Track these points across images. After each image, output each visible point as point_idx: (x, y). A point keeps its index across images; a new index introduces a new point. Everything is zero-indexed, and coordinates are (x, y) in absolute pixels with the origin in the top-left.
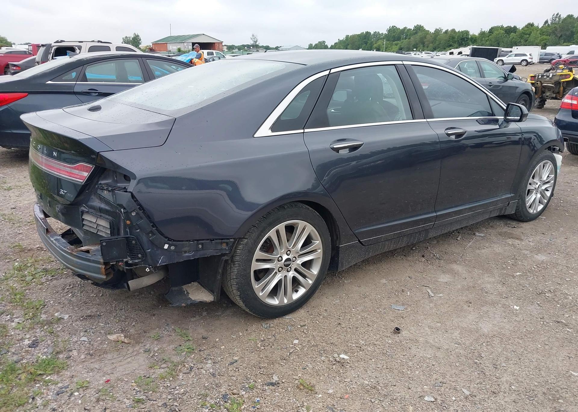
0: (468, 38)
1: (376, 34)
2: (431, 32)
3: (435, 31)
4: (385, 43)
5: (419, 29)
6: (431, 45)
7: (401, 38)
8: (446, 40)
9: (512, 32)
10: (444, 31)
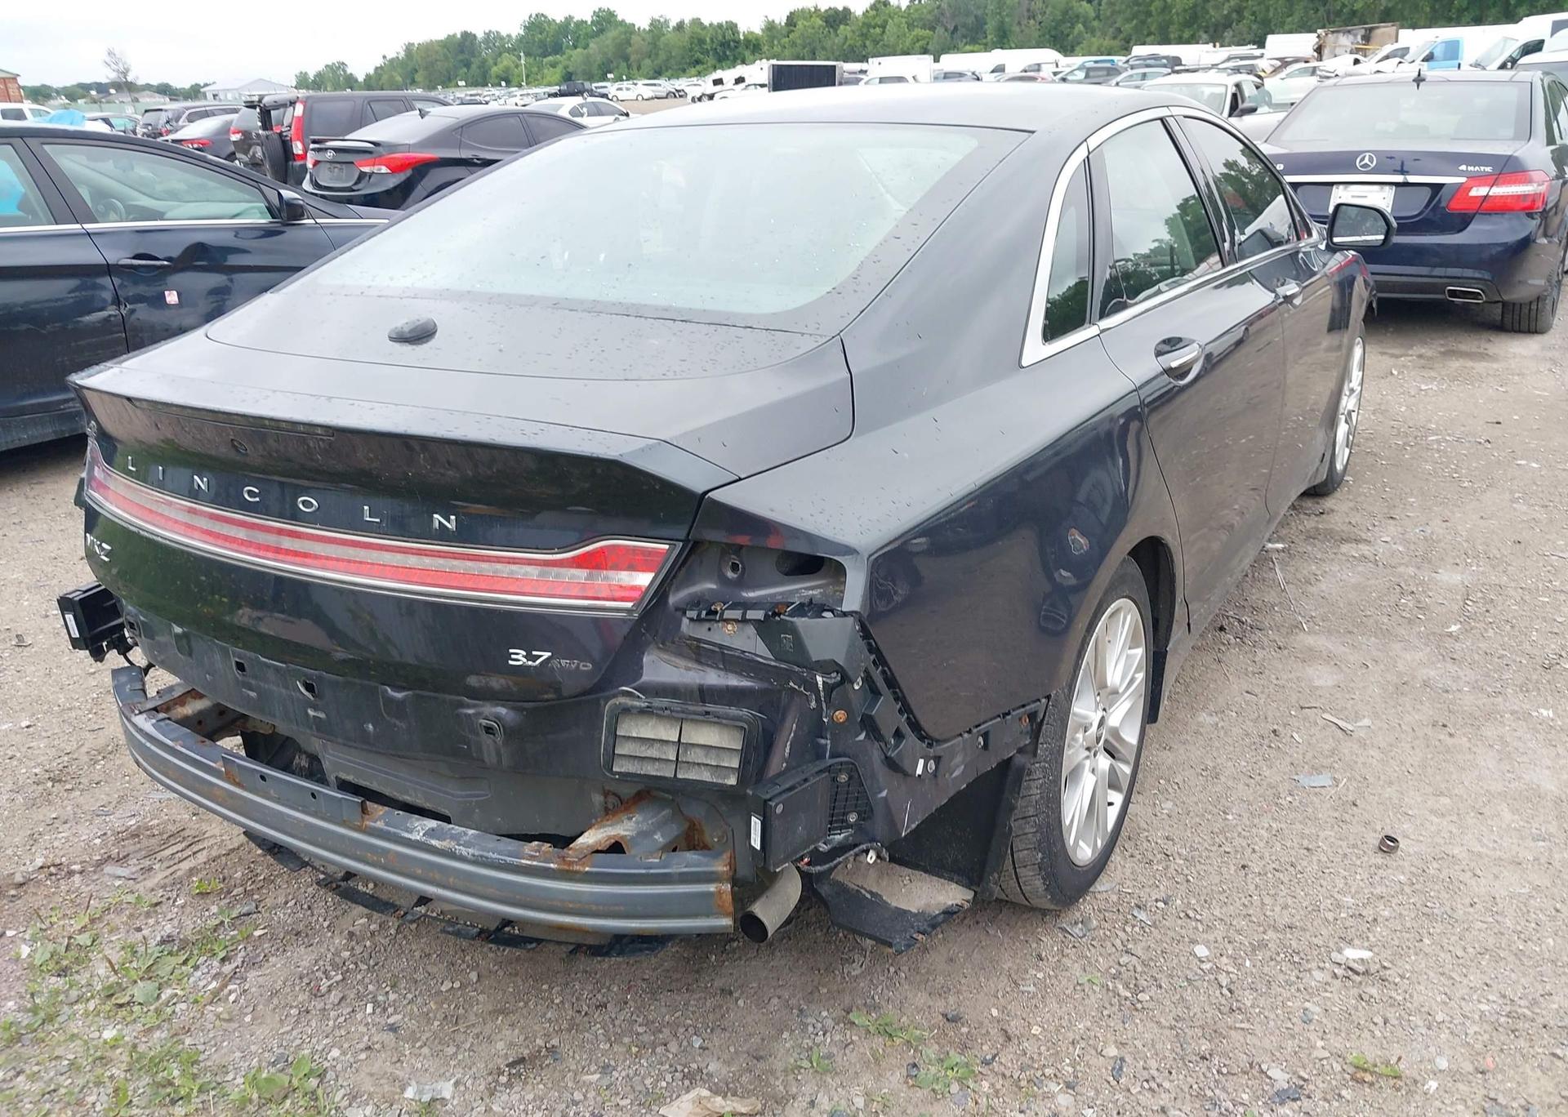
0: (737, 42)
1: (492, 39)
2: (639, 29)
3: (651, 24)
4: (523, 62)
5: (605, 20)
6: (647, 62)
7: (564, 46)
8: (684, 47)
9: (840, 23)
10: (673, 24)
